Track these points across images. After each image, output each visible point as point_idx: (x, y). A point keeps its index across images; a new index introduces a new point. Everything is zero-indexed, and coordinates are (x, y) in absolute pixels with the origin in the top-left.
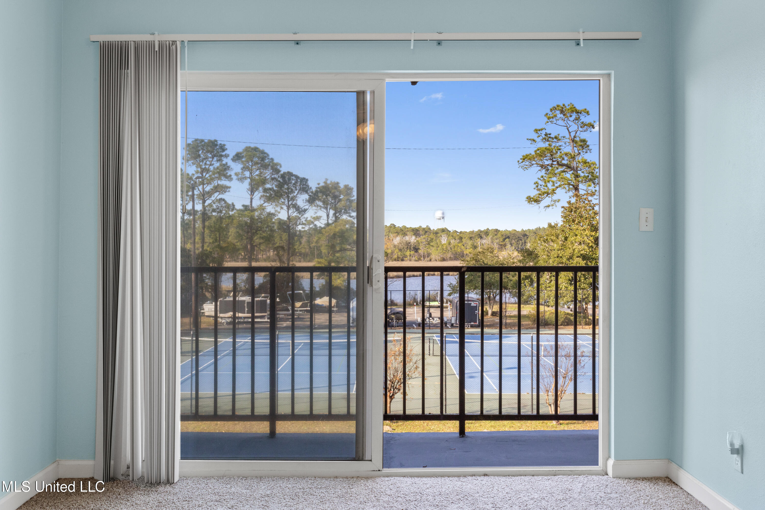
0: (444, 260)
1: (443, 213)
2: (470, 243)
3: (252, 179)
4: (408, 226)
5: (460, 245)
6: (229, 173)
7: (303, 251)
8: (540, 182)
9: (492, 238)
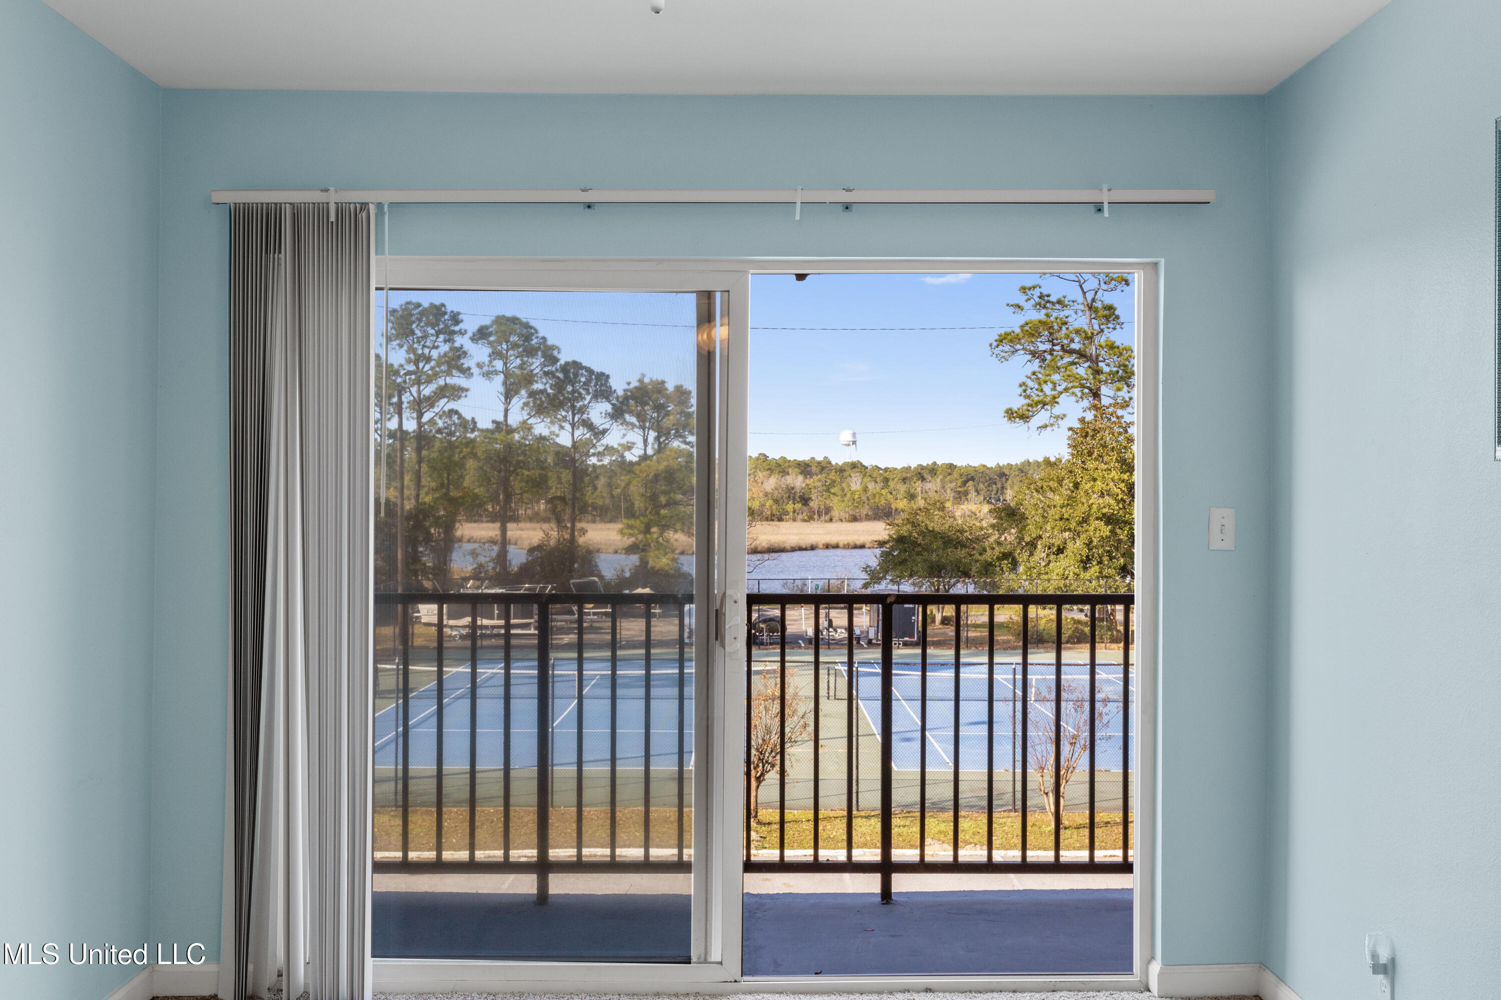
0: (854, 519)
1: (854, 435)
2: (902, 488)
3: (507, 374)
4: (791, 457)
5: (884, 492)
6: (466, 363)
7: (600, 502)
8: (1030, 384)
9: (942, 481)
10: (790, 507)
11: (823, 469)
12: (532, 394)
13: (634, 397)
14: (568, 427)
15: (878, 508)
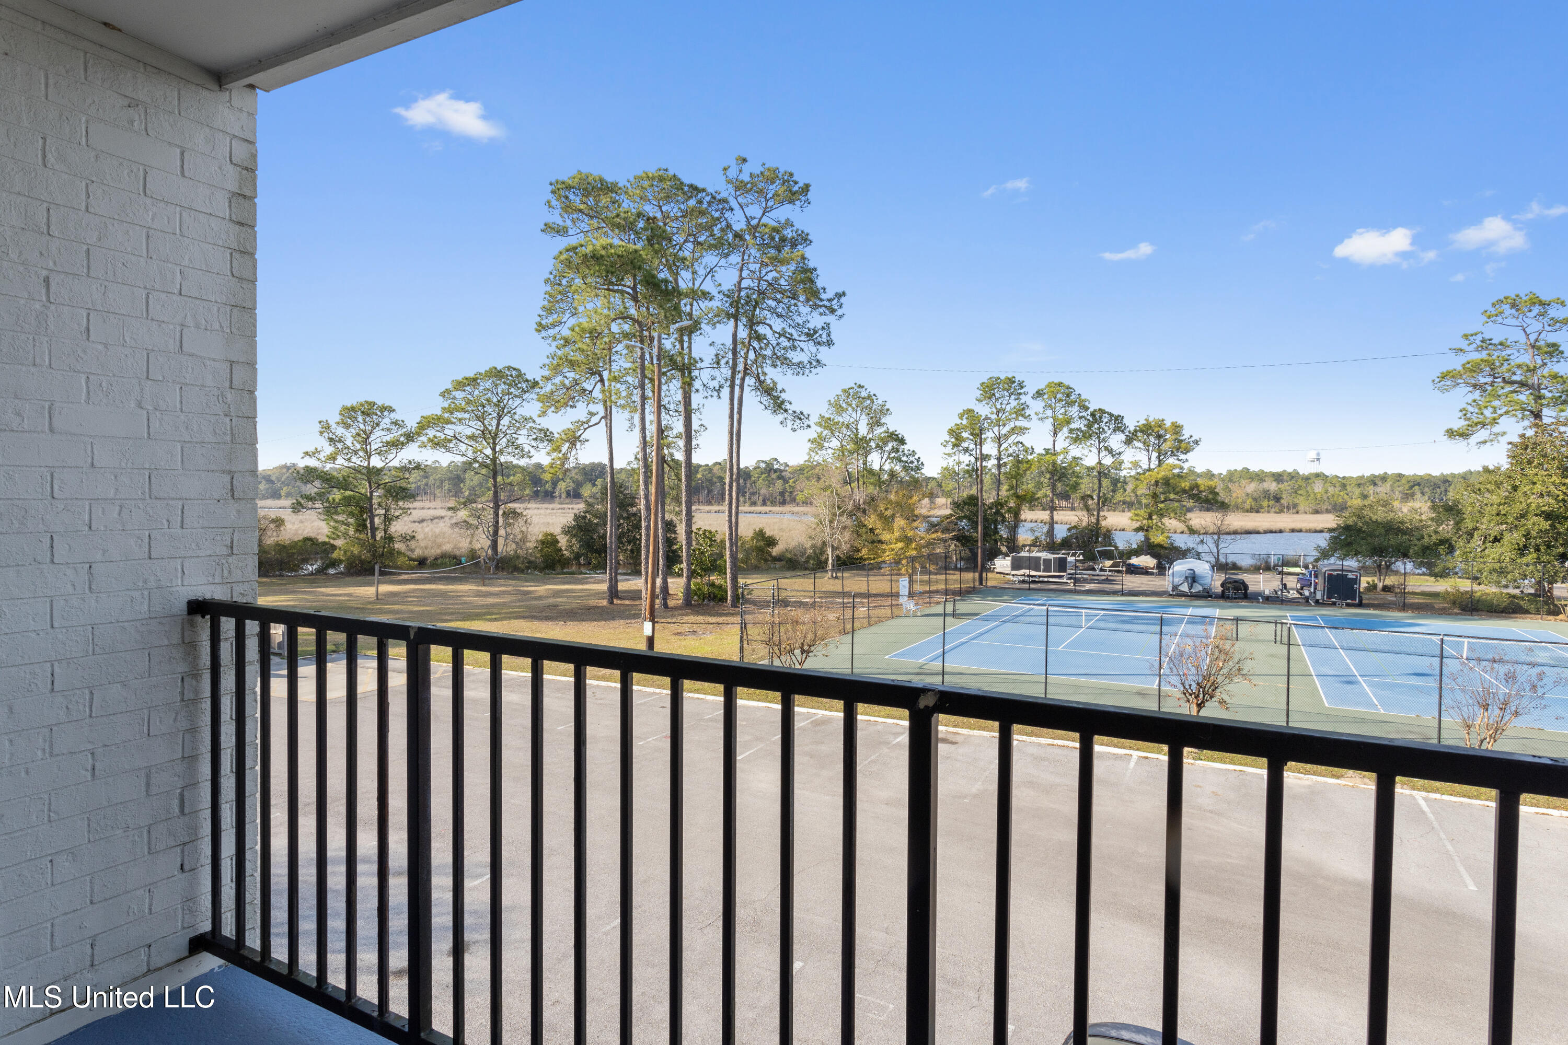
0: (1317, 512)
1: (1318, 454)
2: (1357, 491)
3: (1055, 418)
4: (1267, 470)
5: (1342, 493)
6: (1028, 412)
7: (1128, 499)
8: (1470, 409)
9: (1391, 486)
10: (1265, 503)
11: (1293, 477)
12: (1071, 431)
13: (1142, 431)
14: (1095, 450)
15: (1336, 504)
